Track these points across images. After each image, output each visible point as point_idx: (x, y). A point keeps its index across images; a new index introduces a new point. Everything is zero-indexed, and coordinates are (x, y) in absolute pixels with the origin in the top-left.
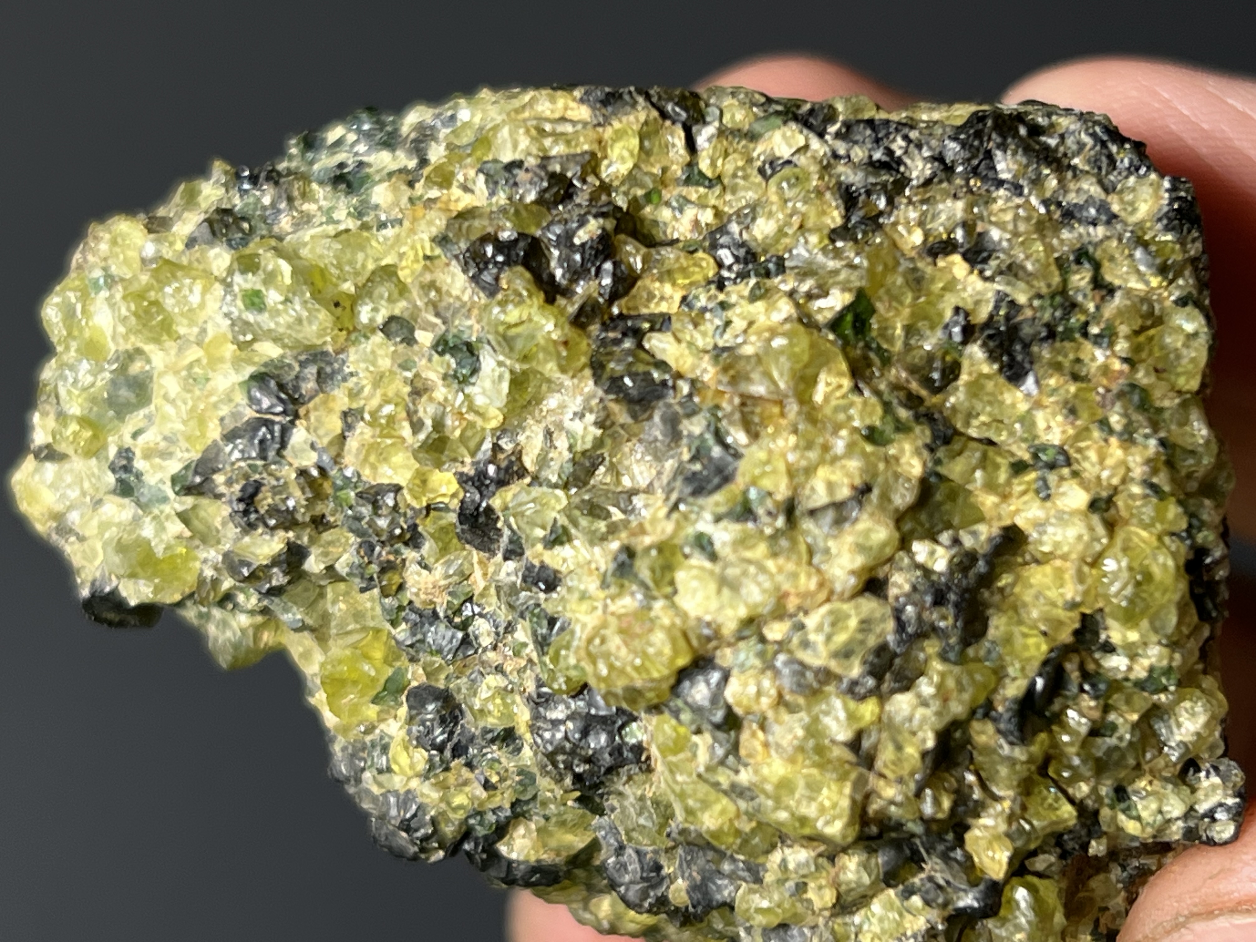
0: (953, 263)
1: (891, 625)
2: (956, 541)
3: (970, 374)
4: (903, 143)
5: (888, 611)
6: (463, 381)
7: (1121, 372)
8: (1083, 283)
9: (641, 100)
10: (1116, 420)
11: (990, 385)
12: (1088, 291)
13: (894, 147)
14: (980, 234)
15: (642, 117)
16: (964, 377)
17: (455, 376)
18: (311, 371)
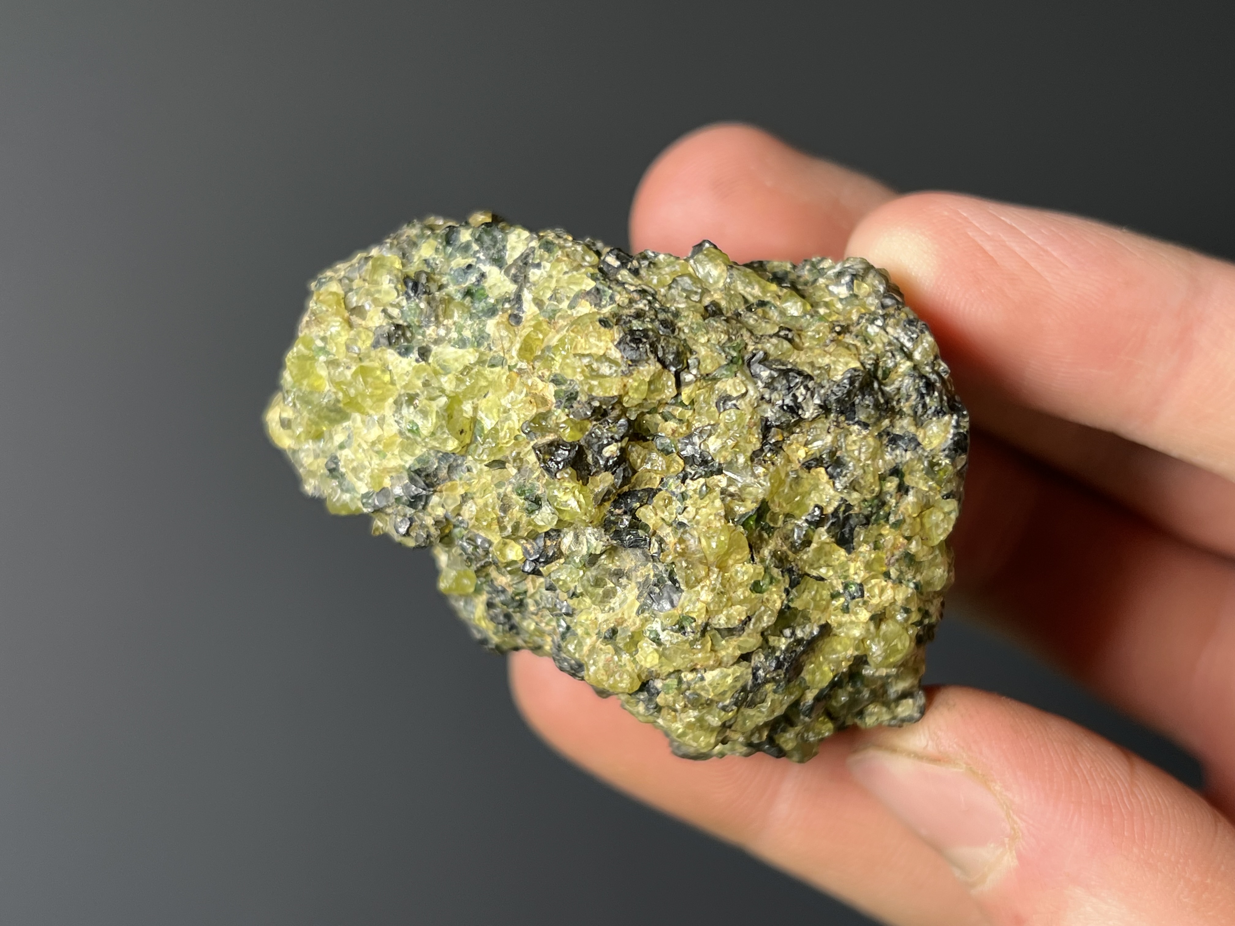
0: (820, 472)
1: (751, 677)
2: (793, 633)
3: (817, 543)
4: (804, 392)
5: (750, 670)
6: (532, 512)
7: (903, 544)
8: (891, 490)
9: (652, 356)
10: (893, 573)
11: (827, 548)
12: (894, 493)
13: (798, 394)
14: (838, 458)
15: (652, 368)
16: (814, 545)
17: (527, 509)
18: (445, 466)
